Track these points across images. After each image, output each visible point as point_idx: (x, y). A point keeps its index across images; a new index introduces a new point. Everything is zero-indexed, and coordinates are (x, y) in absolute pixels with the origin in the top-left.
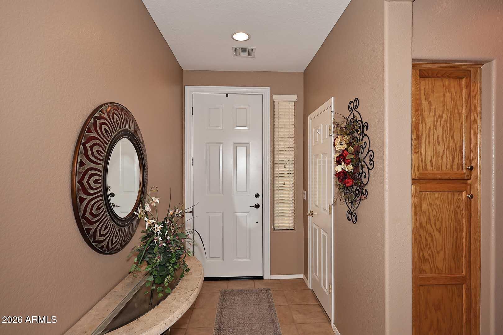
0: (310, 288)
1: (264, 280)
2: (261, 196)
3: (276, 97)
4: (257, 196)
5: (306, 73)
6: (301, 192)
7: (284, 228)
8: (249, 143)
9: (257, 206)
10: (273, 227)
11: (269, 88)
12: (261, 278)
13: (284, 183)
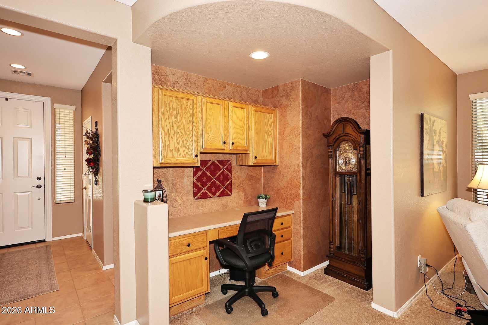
0: (85, 239)
1: (46, 242)
2: (43, 179)
3: (56, 105)
4: (39, 179)
5: (83, 91)
6: (81, 175)
7: (65, 202)
8: (31, 139)
9: (39, 187)
10: (54, 201)
11: (50, 98)
12: (44, 241)
13: (65, 169)
